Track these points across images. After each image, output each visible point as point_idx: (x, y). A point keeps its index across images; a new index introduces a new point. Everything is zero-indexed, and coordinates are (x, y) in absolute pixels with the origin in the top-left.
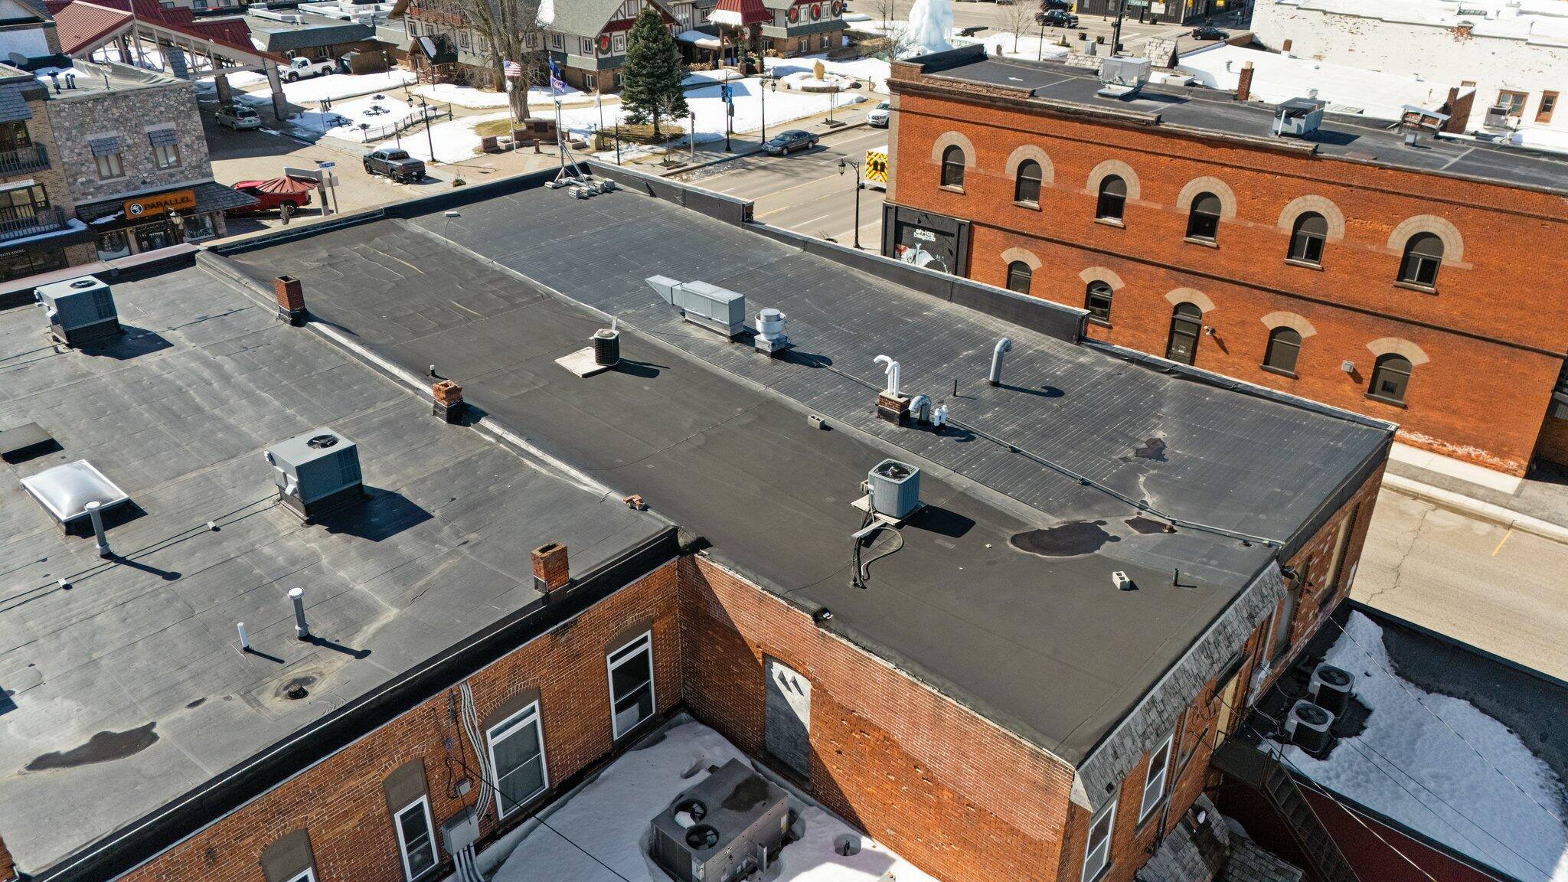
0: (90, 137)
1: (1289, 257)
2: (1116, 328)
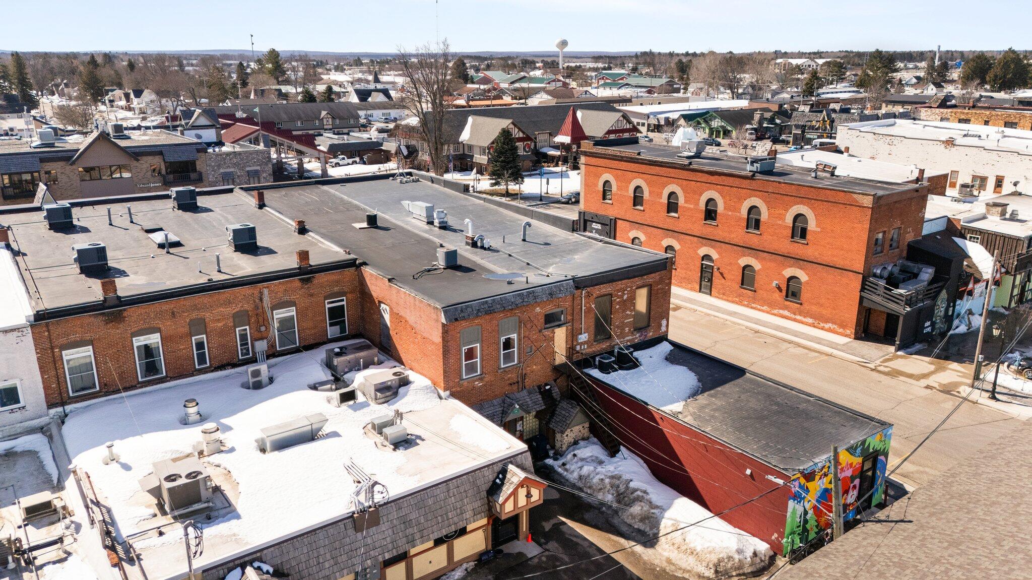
0: (222, 171)
1: (747, 229)
2: (678, 270)
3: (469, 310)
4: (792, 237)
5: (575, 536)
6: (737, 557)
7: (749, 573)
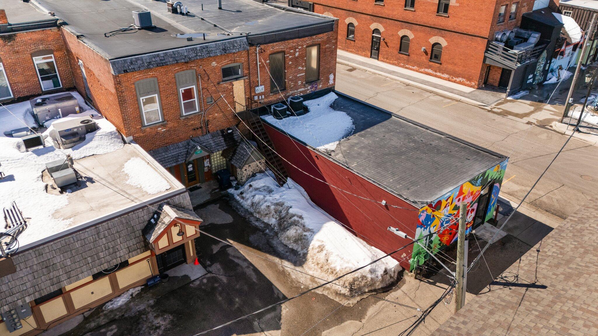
1: (405, 7)
2: (356, 41)
3: (139, 62)
4: (438, 12)
5: (238, 258)
6: (369, 276)
7: (379, 289)
